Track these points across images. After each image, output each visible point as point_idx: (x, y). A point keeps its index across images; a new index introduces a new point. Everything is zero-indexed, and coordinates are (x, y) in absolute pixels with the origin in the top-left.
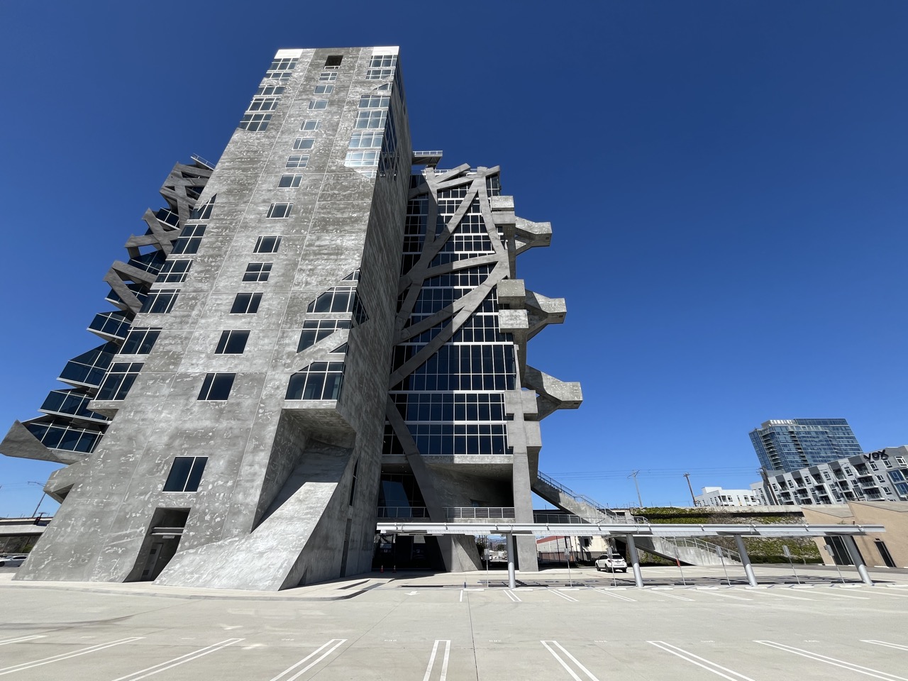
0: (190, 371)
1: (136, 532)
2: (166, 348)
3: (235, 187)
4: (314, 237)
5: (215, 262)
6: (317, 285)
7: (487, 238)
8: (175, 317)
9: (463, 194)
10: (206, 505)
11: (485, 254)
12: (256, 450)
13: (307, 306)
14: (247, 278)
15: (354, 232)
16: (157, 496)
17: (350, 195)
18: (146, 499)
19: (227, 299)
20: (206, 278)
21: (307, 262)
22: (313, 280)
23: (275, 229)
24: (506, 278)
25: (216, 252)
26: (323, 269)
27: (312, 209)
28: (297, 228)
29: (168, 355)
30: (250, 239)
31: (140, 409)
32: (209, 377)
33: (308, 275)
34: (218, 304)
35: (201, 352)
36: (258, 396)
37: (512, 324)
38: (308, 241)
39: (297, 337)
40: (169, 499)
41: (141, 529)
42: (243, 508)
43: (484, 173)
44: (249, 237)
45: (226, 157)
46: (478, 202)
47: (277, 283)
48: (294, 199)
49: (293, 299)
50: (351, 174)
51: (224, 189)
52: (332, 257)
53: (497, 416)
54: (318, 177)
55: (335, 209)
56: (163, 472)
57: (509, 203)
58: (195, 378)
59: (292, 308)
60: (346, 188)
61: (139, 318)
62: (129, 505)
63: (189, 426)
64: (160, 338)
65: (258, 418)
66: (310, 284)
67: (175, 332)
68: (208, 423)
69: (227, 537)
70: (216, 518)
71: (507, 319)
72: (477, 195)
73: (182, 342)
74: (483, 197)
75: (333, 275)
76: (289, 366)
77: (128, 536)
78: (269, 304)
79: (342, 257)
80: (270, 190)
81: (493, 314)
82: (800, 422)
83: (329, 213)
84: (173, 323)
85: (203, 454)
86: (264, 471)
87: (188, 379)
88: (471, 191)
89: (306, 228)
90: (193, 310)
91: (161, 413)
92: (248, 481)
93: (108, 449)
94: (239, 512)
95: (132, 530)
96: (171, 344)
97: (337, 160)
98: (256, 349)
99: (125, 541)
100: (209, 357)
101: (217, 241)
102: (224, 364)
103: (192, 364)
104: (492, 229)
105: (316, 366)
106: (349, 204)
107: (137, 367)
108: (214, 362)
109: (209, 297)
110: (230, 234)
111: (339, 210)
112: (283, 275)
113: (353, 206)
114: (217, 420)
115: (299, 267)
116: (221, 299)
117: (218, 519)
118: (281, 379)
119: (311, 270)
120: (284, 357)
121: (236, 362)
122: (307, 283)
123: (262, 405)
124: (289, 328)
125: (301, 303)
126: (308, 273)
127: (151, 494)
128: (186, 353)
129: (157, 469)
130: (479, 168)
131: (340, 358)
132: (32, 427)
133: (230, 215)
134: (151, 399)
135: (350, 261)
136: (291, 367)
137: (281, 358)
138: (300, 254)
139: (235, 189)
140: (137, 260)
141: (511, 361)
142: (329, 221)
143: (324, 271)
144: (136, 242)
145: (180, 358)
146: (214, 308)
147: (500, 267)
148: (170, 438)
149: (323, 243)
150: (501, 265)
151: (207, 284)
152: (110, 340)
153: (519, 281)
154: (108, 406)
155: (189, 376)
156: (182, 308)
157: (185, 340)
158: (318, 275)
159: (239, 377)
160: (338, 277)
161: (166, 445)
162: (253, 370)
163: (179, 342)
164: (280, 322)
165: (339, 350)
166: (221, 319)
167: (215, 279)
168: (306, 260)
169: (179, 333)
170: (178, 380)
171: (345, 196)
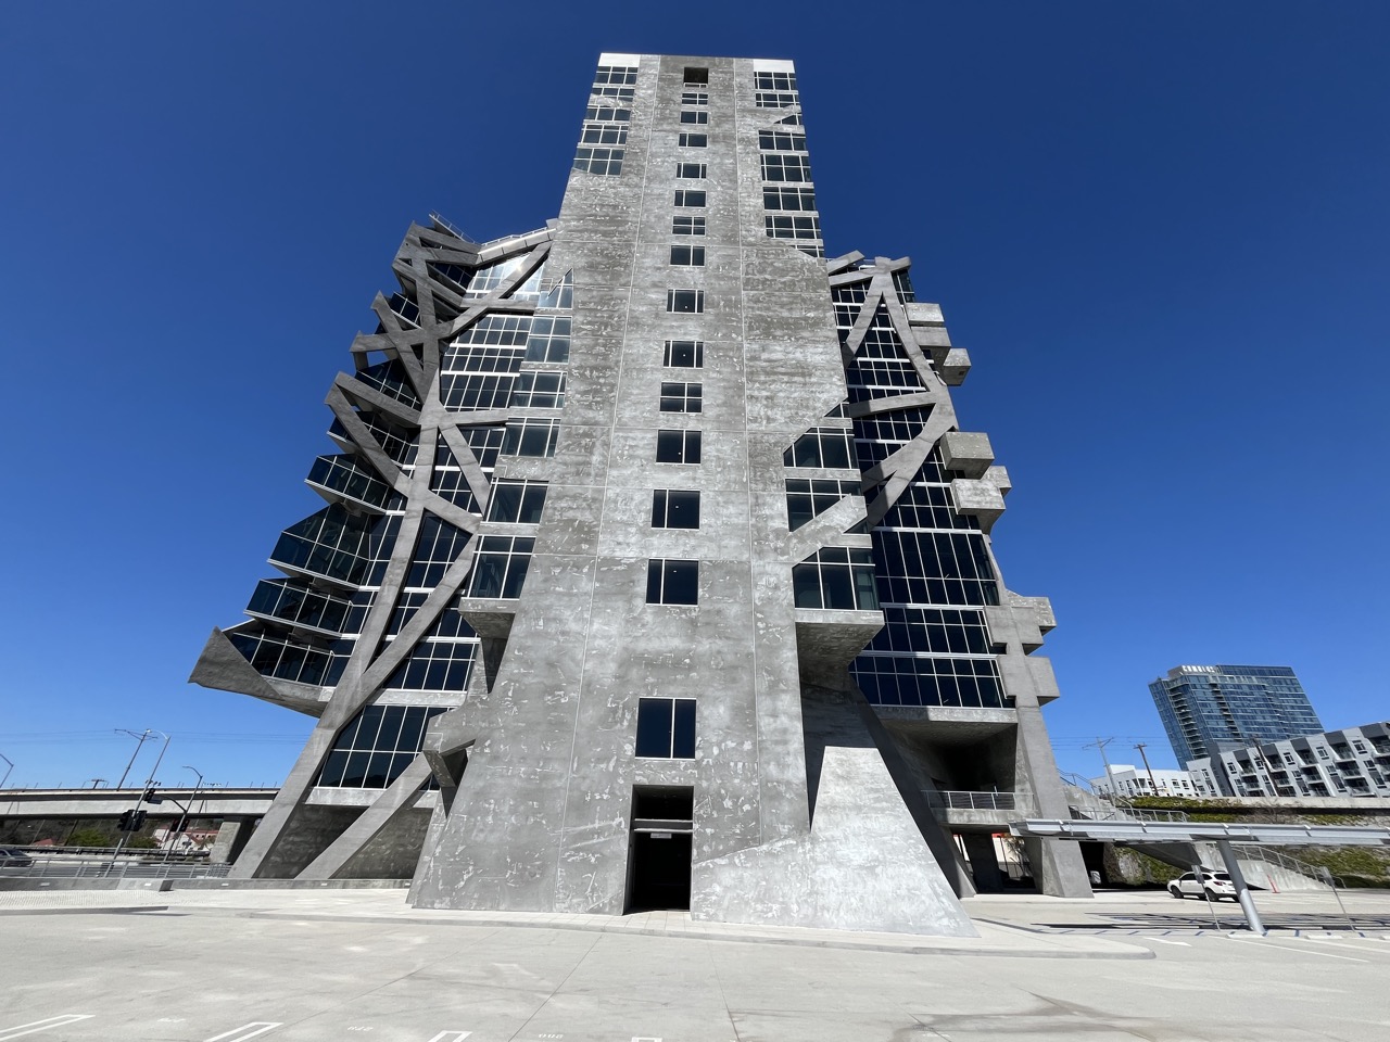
0: (618, 554)
1: (611, 826)
2: (564, 514)
3: (598, 259)
4: (756, 346)
5: (604, 377)
6: (786, 422)
7: (909, 366)
8: (565, 464)
9: (860, 298)
10: (719, 782)
11: (911, 392)
12: (773, 690)
13: (781, 455)
14: (665, 407)
15: (819, 342)
16: (629, 763)
17: (793, 284)
18: (611, 769)
19: (643, 438)
20: (597, 402)
21: (757, 385)
22: (779, 415)
23: (689, 329)
24: (952, 429)
25: (599, 361)
26: (788, 398)
27: (739, 301)
28: (724, 331)
29: (573, 526)
30: (651, 344)
31: (552, 615)
32: (654, 568)
33: (766, 406)
34: (631, 446)
35: (627, 524)
36: (748, 600)
37: (978, 502)
38: (748, 351)
39: (782, 506)
40: (651, 769)
41: (618, 820)
42: (782, 788)
43: (887, 267)
44: (648, 341)
45: (568, 212)
46: (885, 310)
47: (719, 416)
48: (703, 284)
49: (754, 443)
50: (783, 251)
51: (582, 262)
52: (796, 379)
53: (978, 647)
54: (730, 252)
55: (776, 303)
56: (626, 723)
57: (935, 314)
58: (630, 566)
59: (756, 456)
60: (783, 272)
61: (502, 463)
62: (584, 778)
63: (642, 645)
64: (550, 498)
65: (759, 637)
66: (774, 420)
67: (572, 487)
68: (677, 643)
69: (771, 838)
70: (743, 804)
71: (969, 493)
72: (882, 300)
73: (589, 505)
74: (892, 302)
75: (807, 407)
76: (783, 552)
77: (599, 832)
78: (718, 451)
79: (813, 380)
80: (659, 269)
81: (942, 485)
82: (1226, 670)
83: (768, 309)
84: (563, 474)
85: (686, 694)
86: (799, 727)
87: (619, 568)
88: (874, 292)
89: (738, 331)
90: (591, 453)
91: (591, 623)
92: (777, 743)
93: (517, 681)
94: (778, 796)
95: (602, 824)
96: (571, 508)
97: (754, 228)
98: (719, 523)
99: (595, 841)
100: (643, 532)
101: (597, 344)
102: (671, 545)
103: (619, 544)
104: (917, 354)
105: (830, 554)
106: (796, 297)
107: (525, 544)
108: (655, 540)
109: (613, 435)
110: (615, 334)
111: (782, 305)
112: (725, 404)
113: (804, 301)
114: (692, 639)
115: (747, 392)
116: (634, 439)
117: (747, 807)
118: (777, 575)
119: (767, 398)
120: (771, 537)
121: (693, 542)
122: (769, 419)
123: (759, 616)
124: (764, 490)
125: (769, 449)
126: (765, 402)
127: (617, 760)
128: (602, 524)
129: (614, 718)
130: (879, 260)
131: (864, 542)
132: (238, 639)
133: (605, 304)
134: (566, 599)
135: (828, 387)
136: (788, 554)
137: (766, 539)
138: (741, 371)
139: (600, 263)
140: (366, 373)
141: (983, 560)
142: (772, 322)
143: (791, 400)
144: (364, 344)
145: (594, 532)
146: (626, 452)
147: (940, 413)
148: (620, 666)
149: (774, 356)
150: (941, 409)
151: (601, 413)
152: (335, 500)
153: (978, 435)
154: (495, 607)
155: (618, 563)
156: (572, 450)
157: (595, 502)
158: (783, 407)
159: (705, 568)
160: (817, 412)
161: (616, 677)
162: (725, 556)
163: (584, 504)
164: (745, 480)
165: (858, 529)
166: (644, 471)
167: (612, 405)
168: (756, 381)
169: (580, 491)
170: (602, 569)
171: (784, 283)
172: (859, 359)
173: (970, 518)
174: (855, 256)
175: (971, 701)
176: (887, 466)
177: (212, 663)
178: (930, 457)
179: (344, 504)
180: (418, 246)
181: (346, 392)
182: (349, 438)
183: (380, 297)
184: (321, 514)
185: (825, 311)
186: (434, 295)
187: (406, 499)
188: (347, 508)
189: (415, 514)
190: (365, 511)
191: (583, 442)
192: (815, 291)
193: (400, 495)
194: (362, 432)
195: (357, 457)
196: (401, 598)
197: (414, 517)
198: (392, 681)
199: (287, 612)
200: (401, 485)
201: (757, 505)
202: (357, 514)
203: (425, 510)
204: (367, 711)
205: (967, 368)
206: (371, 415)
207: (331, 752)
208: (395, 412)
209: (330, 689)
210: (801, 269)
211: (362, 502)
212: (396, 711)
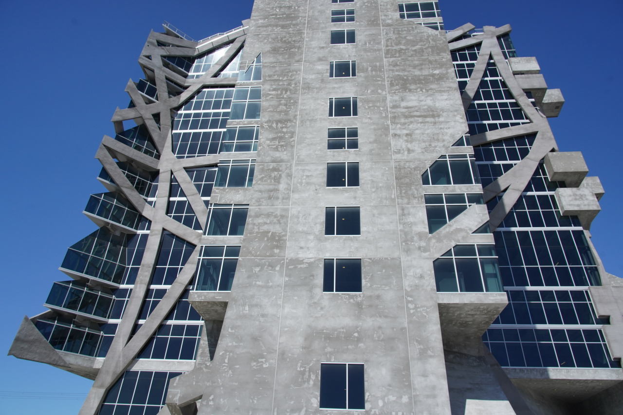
0: (301, 255)
2: (261, 228)
3: (279, 45)
4: (396, 98)
5: (286, 127)
6: (423, 152)
7: (516, 104)
8: (260, 191)
9: (474, 57)
11: (518, 124)
12: (423, 355)
13: (420, 177)
14: (331, 146)
15: (444, 91)
16: (316, 411)
17: (422, 51)
19: (316, 170)
20: (282, 146)
21: (399, 126)
22: (417, 147)
23: (346, 89)
24: (553, 150)
25: (283, 116)
26: (423, 134)
27: (382, 66)
28: (372, 88)
29: (267, 236)
30: (319, 102)
31: (254, 302)
32: (328, 266)
33: (407, 141)
34: (308, 176)
35: (307, 233)
36: (400, 286)
37: (578, 205)
38: (391, 102)
39: (422, 215)
43: (493, 33)
44: (316, 99)
45: (257, 14)
46: (494, 64)
47: (371, 150)
48: (355, 56)
49: (399, 169)
50: (413, 28)
51: (268, 47)
52: (428, 119)
53: (586, 320)
54: (374, 32)
55: (410, 66)
57: (533, 64)
58: (310, 264)
59: (401, 177)
60: (414, 43)
61: (216, 193)
63: (322, 324)
64: (250, 217)
65: (410, 315)
66: (413, 151)
67: (265, 208)
68: (347, 321)
71: (570, 198)
72: (491, 57)
73: (279, 221)
74: (498, 58)
75: (438, 140)
76: (426, 250)
78: (372, 176)
79: (441, 119)
80: (323, 48)
81: (547, 193)
83: (404, 70)
84: (259, 199)
85: (356, 360)
86: (444, 384)
87: (302, 266)
88: (484, 51)
89: (383, 87)
90: (279, 183)
91: (283, 308)
92: (428, 396)
93: (231, 352)
96: (266, 223)
97: (390, 13)
98: (375, 229)
100: (319, 240)
101: (280, 104)
102: (341, 248)
103: (301, 248)
104: (521, 95)
105: (461, 250)
106: (424, 60)
107: (234, 251)
108: (328, 245)
109: (294, 168)
110: (293, 96)
111: (415, 67)
112: (375, 141)
113: (430, 62)
114: (358, 317)
115: (392, 132)
116: (309, 171)
118: (421, 267)
119: (407, 135)
120: (416, 238)
121: (356, 245)
122: (409, 151)
123: (409, 299)
124: (408, 203)
125: (411, 173)
126: (406, 138)
127: (306, 411)
128: (288, 234)
129: (303, 378)
130: (486, 28)
131: (488, 239)
132: (40, 324)
133: (285, 75)
134: (264, 290)
135: (453, 124)
136: (429, 251)
137: (412, 240)
138: (387, 117)
139: (280, 47)
140: (122, 136)
141: (586, 250)
142: (407, 79)
143: (425, 135)
144: (120, 116)
145: (282, 240)
146: (304, 181)
147: (542, 139)
148: (306, 339)
149: (410, 104)
150: (543, 135)
151: (285, 153)
152: (103, 224)
153: (574, 154)
154: (214, 297)
155: (301, 262)
156: (265, 181)
157: (282, 218)
158: (419, 141)
159: (366, 264)
160: (446, 143)
161: (303, 348)
162: (380, 255)
163: (275, 220)
164: (393, 197)
165: (483, 229)
166: (317, 193)
167: (293, 147)
168: (398, 123)
169: (271, 211)
170: (290, 267)
171: (415, 51)
172: (476, 102)
173: (572, 218)
174: (468, 27)
175: (583, 363)
176: (503, 181)
177: (23, 341)
178: (537, 172)
179: (109, 227)
180: (155, 46)
181: (109, 150)
182: (112, 181)
183: (131, 83)
184: (93, 235)
185: (447, 69)
186: (167, 78)
187: (150, 222)
188: (112, 230)
189: (156, 232)
190: (123, 233)
191: (273, 175)
192: (438, 54)
193: (146, 219)
194: (120, 176)
195: (117, 194)
196: (148, 293)
197: (156, 234)
198: (143, 353)
199: (72, 305)
200: (147, 212)
201: (403, 215)
202: (118, 234)
203: (164, 230)
204: (126, 374)
205: (561, 103)
206: (126, 165)
207: (103, 405)
208: (142, 161)
209: (101, 359)
210: (427, 39)
211: (121, 225)
212: (146, 375)
